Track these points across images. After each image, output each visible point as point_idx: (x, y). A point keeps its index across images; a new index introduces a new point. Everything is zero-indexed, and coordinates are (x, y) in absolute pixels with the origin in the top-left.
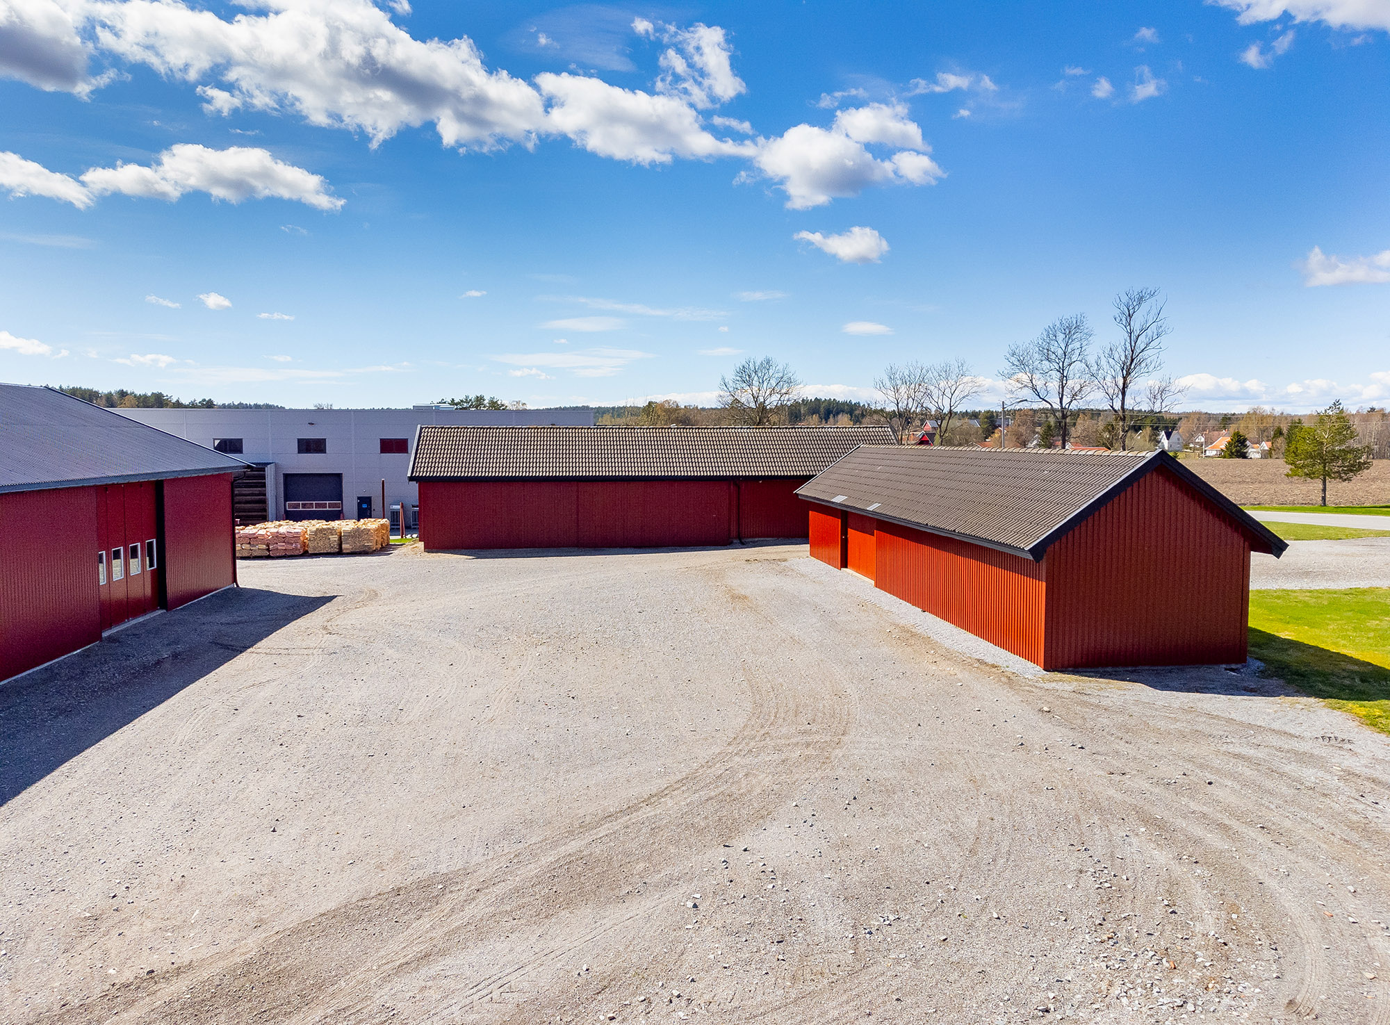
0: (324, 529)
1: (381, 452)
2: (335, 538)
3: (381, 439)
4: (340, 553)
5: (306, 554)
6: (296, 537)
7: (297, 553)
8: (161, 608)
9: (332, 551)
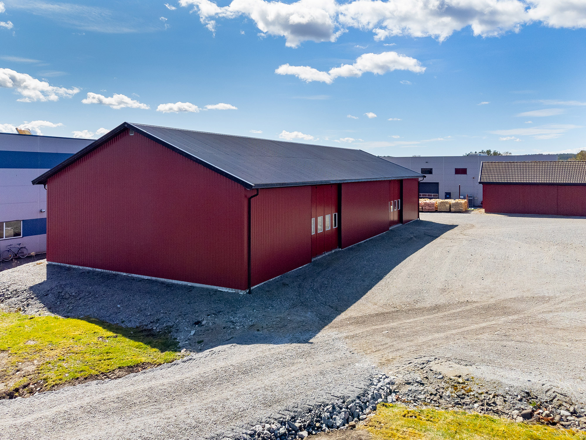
0: (444, 202)
1: (455, 174)
2: (448, 206)
3: (455, 169)
4: (450, 211)
5: (436, 211)
6: (433, 204)
7: (433, 210)
8: (401, 223)
9: (447, 210)
